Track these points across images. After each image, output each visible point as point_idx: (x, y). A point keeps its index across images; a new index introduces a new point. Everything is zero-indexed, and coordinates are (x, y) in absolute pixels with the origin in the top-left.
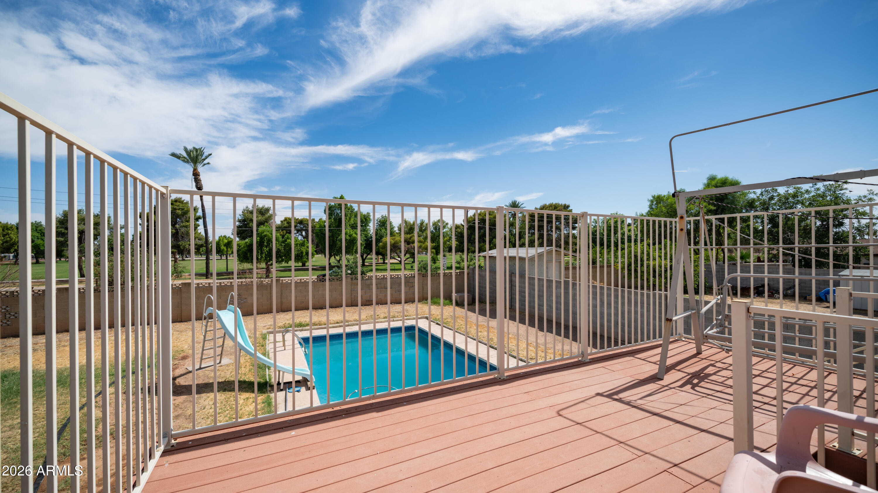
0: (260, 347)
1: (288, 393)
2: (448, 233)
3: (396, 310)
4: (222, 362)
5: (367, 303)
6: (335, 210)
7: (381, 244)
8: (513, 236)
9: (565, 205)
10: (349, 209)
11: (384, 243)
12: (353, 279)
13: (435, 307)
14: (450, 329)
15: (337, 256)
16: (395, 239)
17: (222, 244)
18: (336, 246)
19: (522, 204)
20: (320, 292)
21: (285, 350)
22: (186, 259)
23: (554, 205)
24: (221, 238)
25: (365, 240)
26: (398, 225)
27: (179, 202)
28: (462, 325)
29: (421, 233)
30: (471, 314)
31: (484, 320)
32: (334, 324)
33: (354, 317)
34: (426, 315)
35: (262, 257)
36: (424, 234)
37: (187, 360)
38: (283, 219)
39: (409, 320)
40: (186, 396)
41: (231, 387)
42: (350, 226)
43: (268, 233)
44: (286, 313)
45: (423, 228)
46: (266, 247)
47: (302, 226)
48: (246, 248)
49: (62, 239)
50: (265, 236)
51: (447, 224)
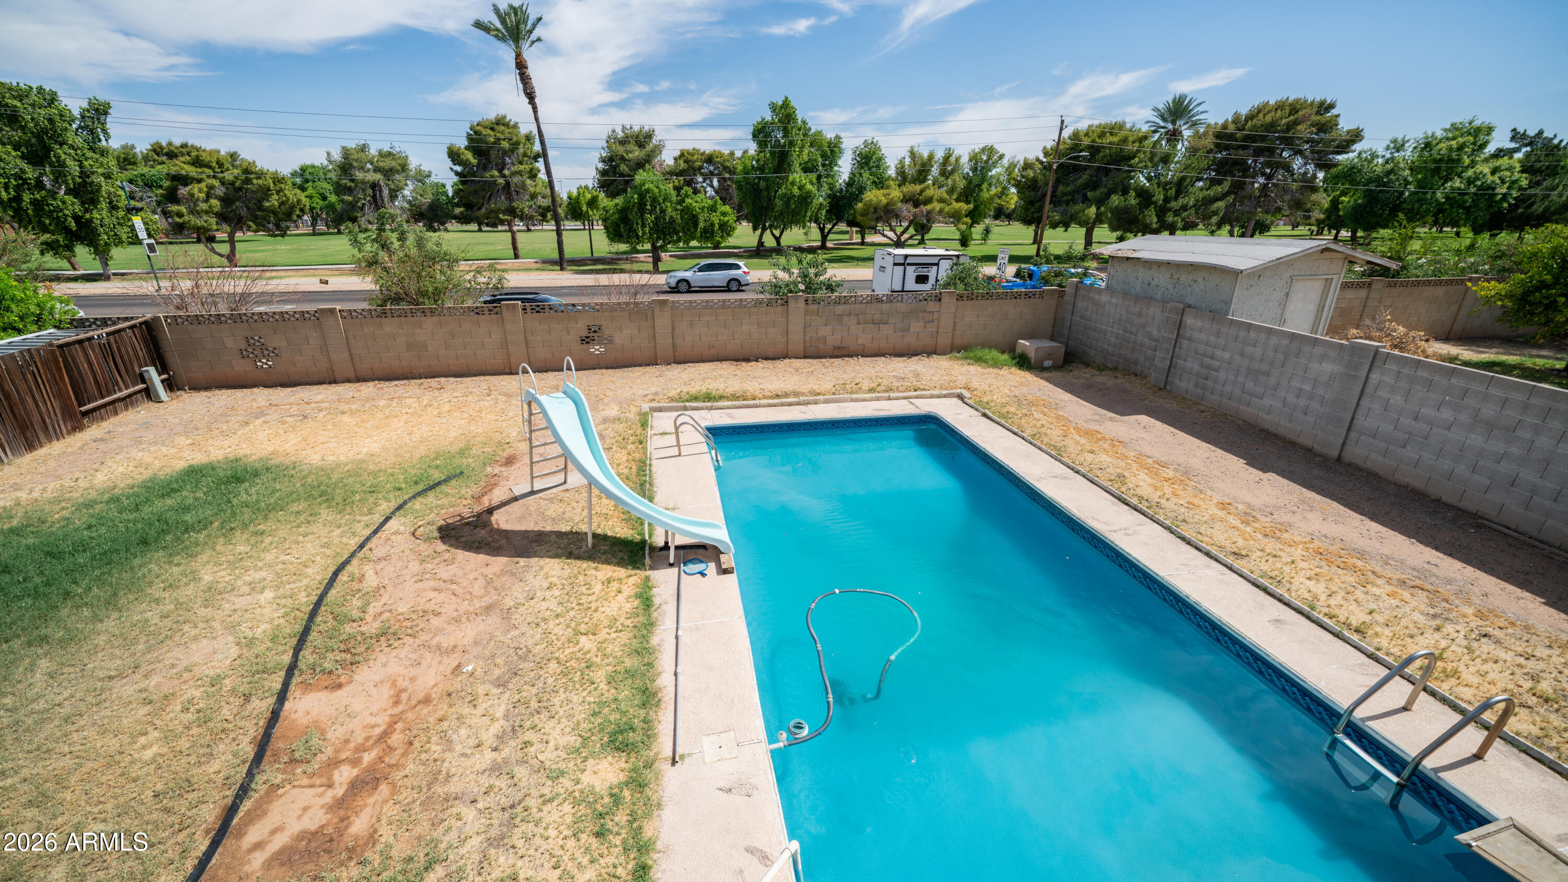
0: (637, 444)
1: (683, 574)
2: (1002, 178)
3: (894, 373)
4: (569, 481)
5: (836, 353)
6: (773, 131)
7: (860, 205)
8: (1161, 189)
9: (1322, 104)
10: (799, 129)
11: (866, 205)
12: (810, 302)
13: (979, 369)
14: (1015, 434)
15: (776, 229)
16: (889, 195)
17: (583, 202)
18: (773, 209)
19: (1200, 104)
20: (744, 328)
21: (680, 455)
22: (532, 228)
23: (1291, 105)
24: (581, 191)
25: (829, 196)
26: (896, 162)
27: (503, 125)
28: (1043, 426)
29: (943, 179)
30: (1061, 397)
31: (1097, 418)
32: (771, 397)
33: (810, 386)
34: (959, 391)
35: (644, 233)
36: (950, 181)
37: (513, 468)
38: (678, 153)
39: (921, 398)
40: (505, 559)
41: (581, 547)
42: (800, 165)
43: (651, 186)
44: (683, 366)
45: (949, 168)
46: (650, 214)
47: (712, 168)
48: (617, 216)
49: (350, 198)
50: (648, 191)
51: (1001, 157)
